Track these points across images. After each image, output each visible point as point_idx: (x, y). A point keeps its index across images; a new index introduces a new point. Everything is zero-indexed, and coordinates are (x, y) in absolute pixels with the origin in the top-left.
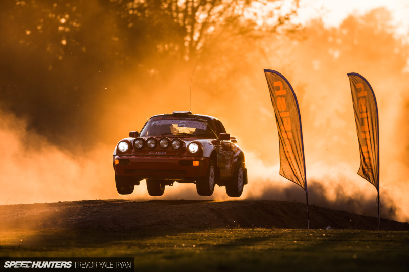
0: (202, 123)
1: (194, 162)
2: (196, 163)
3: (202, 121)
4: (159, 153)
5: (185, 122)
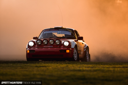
0: (69, 32)
1: (67, 50)
4: (49, 46)
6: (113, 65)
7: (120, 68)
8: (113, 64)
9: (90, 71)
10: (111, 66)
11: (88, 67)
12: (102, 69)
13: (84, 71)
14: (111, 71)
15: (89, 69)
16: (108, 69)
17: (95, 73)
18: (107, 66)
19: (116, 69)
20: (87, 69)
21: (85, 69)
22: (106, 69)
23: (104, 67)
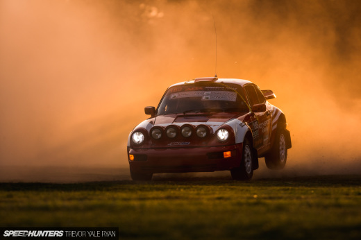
0: (231, 93)
1: (224, 153)
2: (228, 154)
3: (231, 90)
4: (181, 144)
5: (210, 93)
6: (140, 193)
7: (160, 201)
8: (140, 190)
9: (76, 209)
10: (134, 196)
11: (70, 199)
12: (111, 202)
13: (57, 209)
14: (132, 208)
15: (74, 203)
16: (125, 203)
17: (89, 215)
18: (124, 195)
19: (148, 203)
20: (67, 204)
21: (59, 203)
22: (120, 203)
23: (114, 199)
